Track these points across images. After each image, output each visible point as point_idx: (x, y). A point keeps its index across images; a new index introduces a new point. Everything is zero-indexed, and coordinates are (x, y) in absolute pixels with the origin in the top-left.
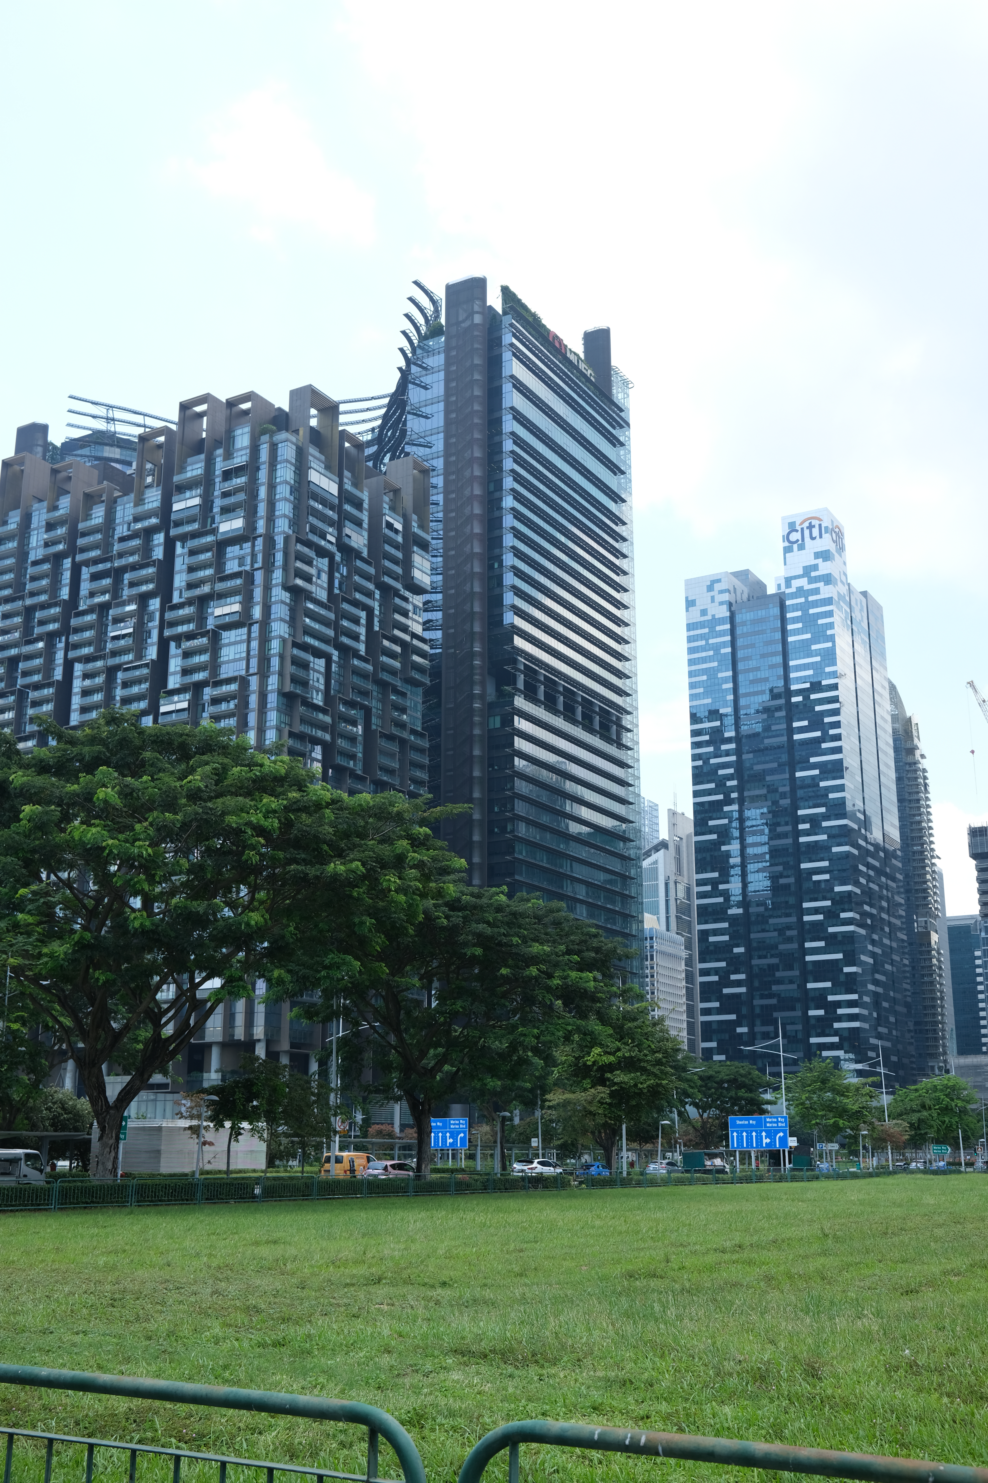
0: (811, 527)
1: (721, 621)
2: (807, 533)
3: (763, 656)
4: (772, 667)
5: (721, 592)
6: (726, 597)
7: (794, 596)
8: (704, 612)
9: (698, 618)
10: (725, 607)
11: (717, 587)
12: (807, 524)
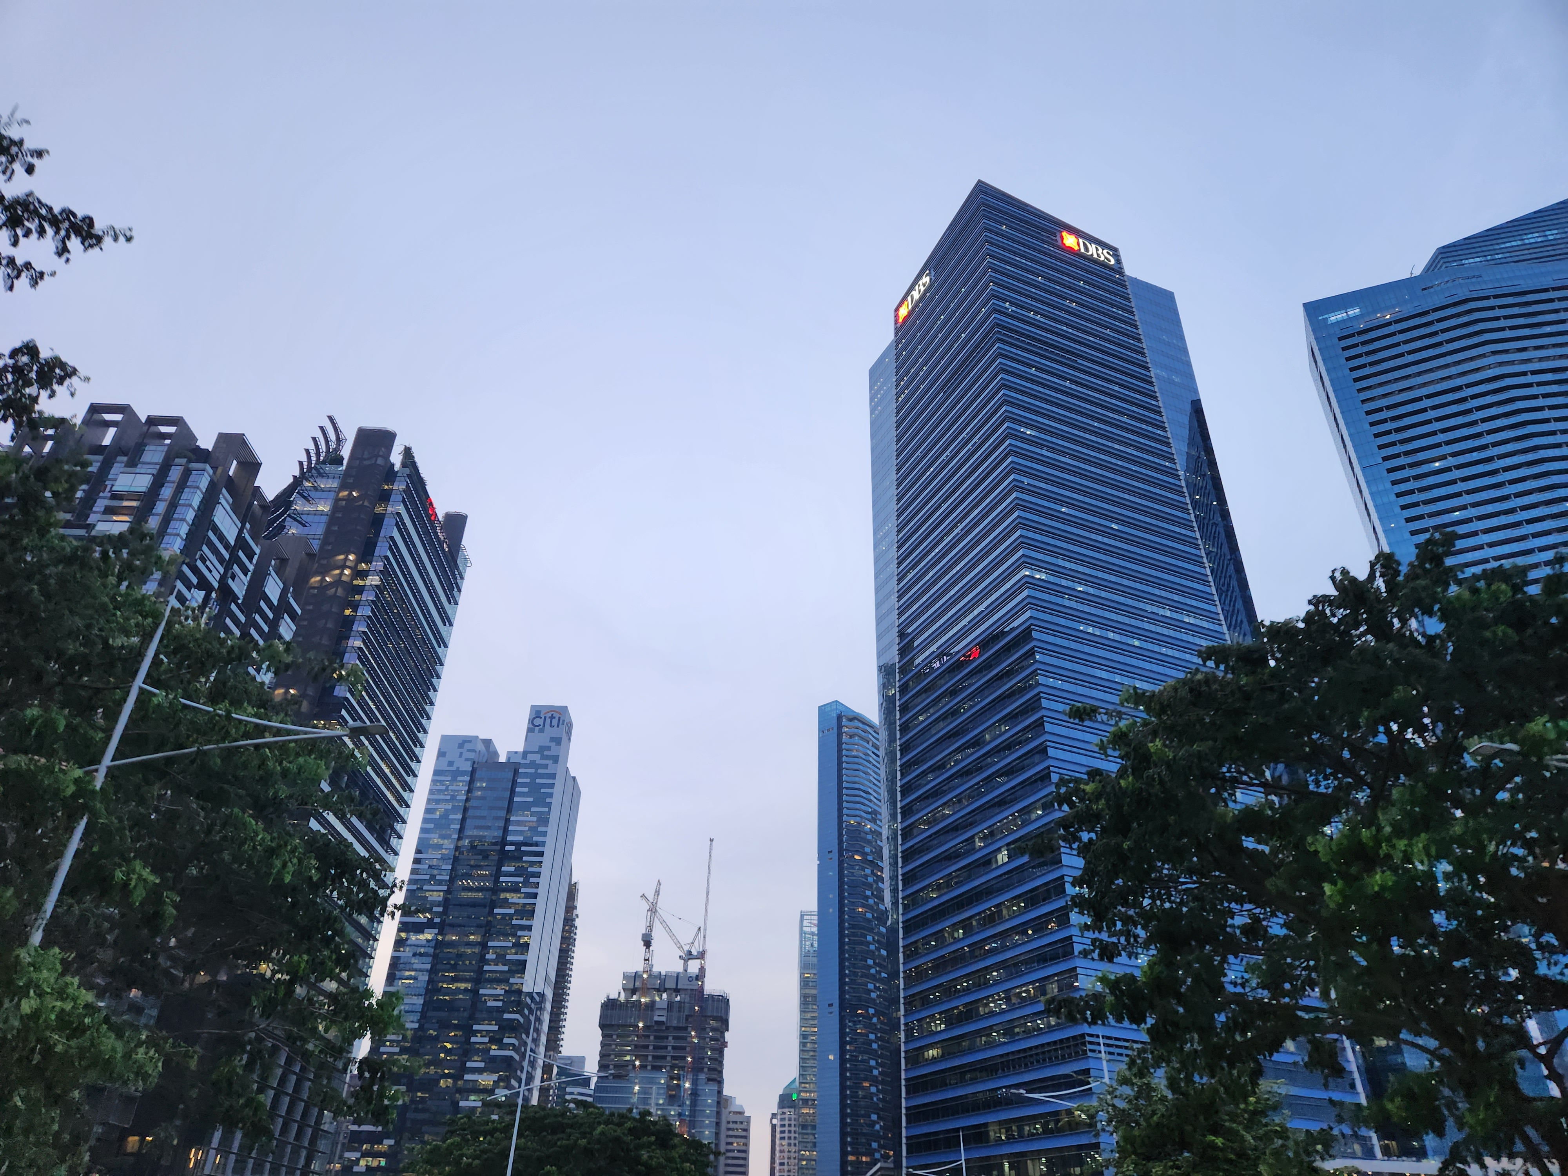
0: (552, 717)
1: (463, 773)
2: (548, 721)
3: (491, 808)
4: (497, 818)
5: (469, 751)
6: (472, 755)
7: (526, 766)
8: (451, 763)
9: (445, 768)
10: (469, 763)
11: (467, 746)
12: (550, 715)
